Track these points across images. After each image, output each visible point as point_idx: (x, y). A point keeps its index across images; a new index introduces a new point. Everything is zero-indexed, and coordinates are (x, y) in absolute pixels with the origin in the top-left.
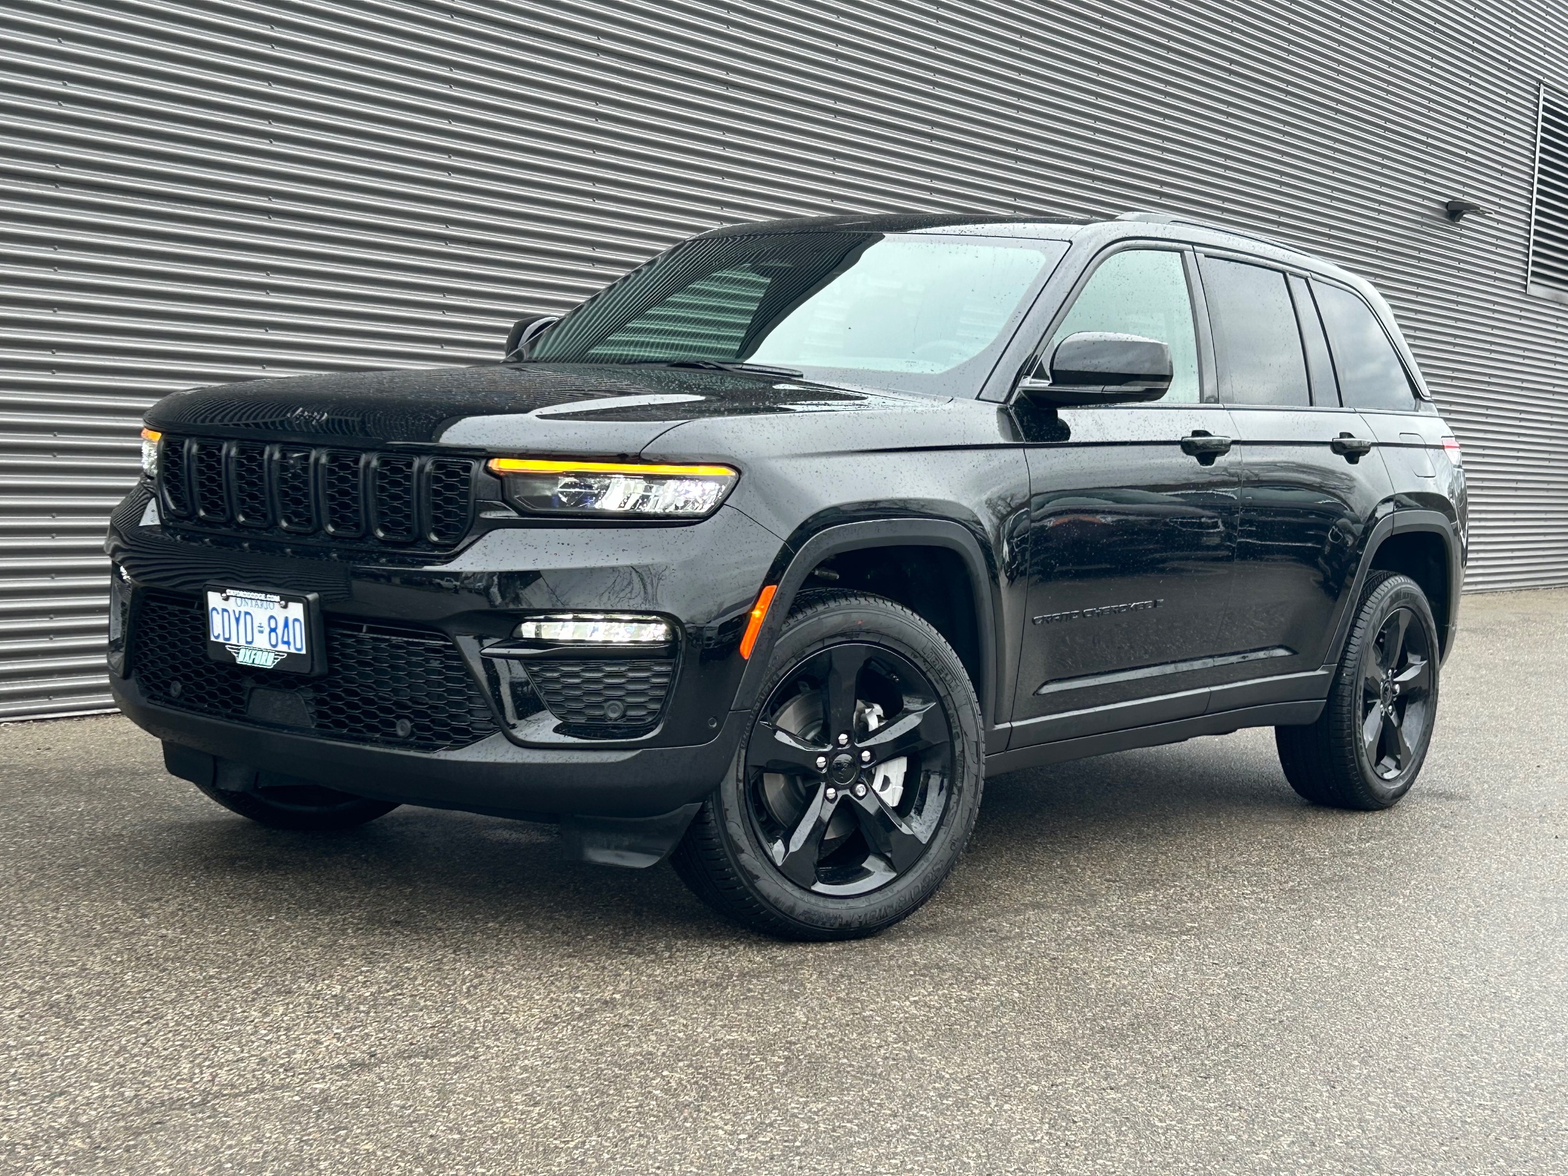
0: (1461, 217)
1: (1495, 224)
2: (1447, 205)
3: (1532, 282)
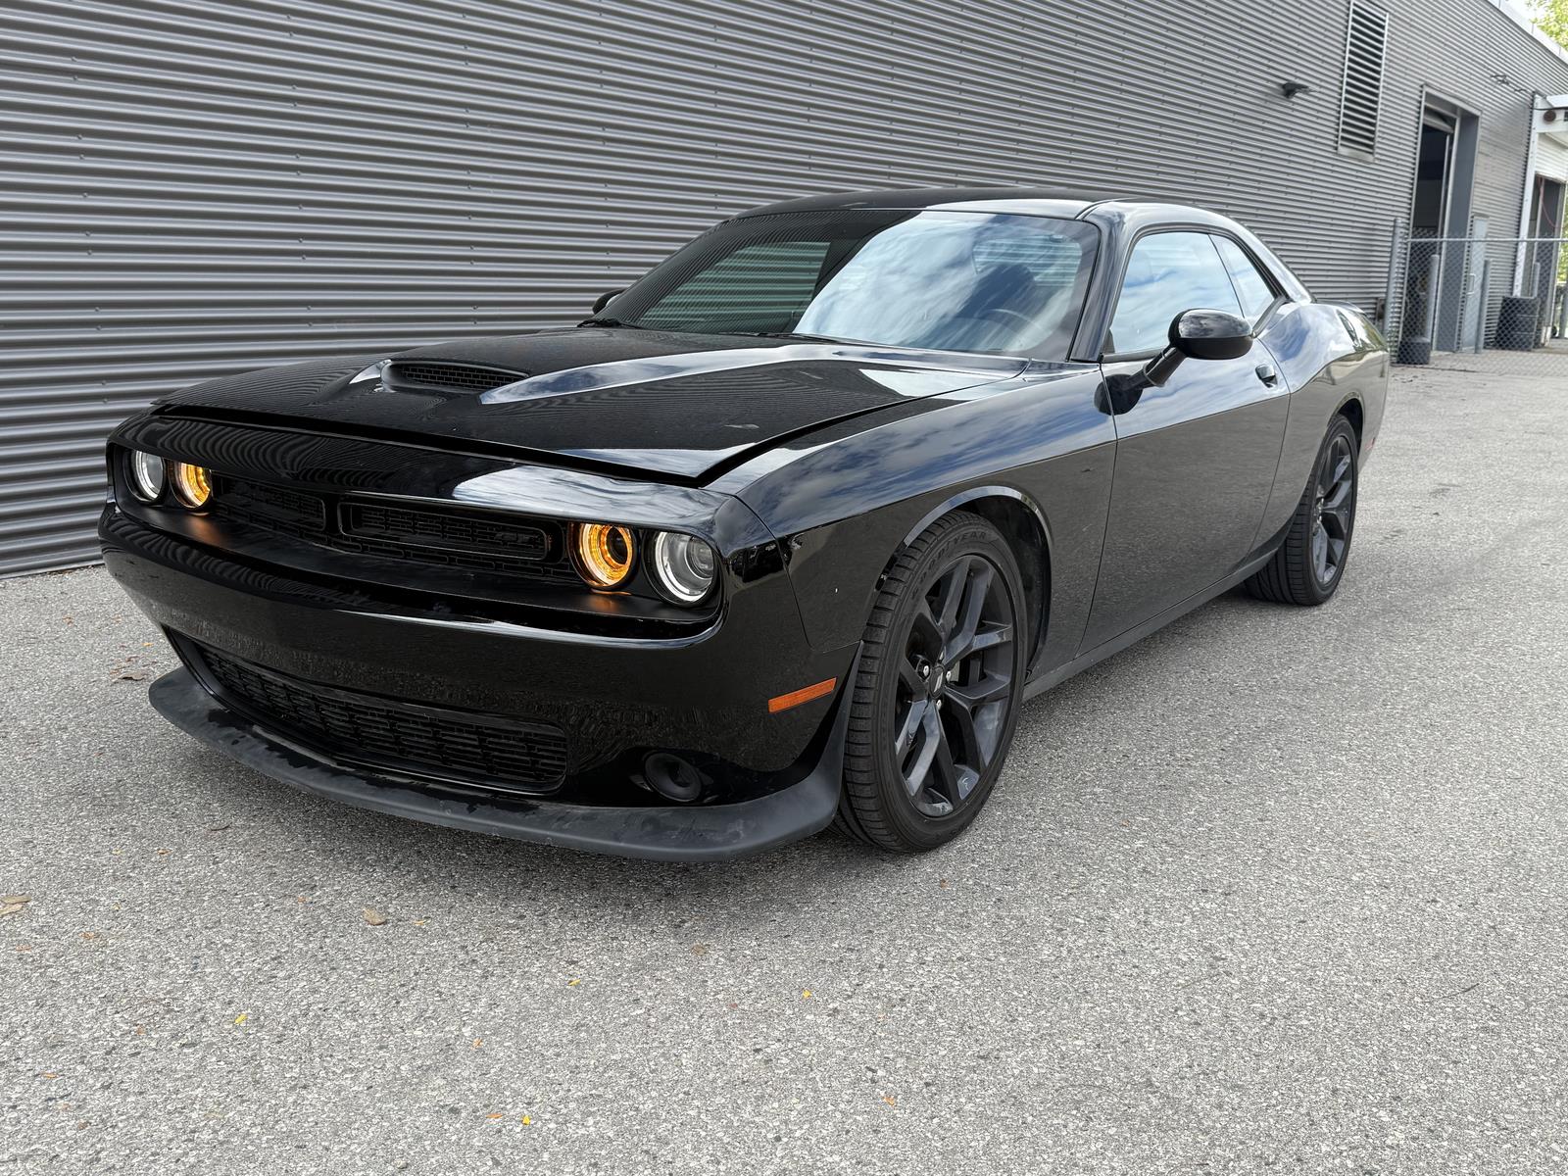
0: (1293, 95)
1: (1316, 101)
2: (1284, 86)
3: (1342, 145)
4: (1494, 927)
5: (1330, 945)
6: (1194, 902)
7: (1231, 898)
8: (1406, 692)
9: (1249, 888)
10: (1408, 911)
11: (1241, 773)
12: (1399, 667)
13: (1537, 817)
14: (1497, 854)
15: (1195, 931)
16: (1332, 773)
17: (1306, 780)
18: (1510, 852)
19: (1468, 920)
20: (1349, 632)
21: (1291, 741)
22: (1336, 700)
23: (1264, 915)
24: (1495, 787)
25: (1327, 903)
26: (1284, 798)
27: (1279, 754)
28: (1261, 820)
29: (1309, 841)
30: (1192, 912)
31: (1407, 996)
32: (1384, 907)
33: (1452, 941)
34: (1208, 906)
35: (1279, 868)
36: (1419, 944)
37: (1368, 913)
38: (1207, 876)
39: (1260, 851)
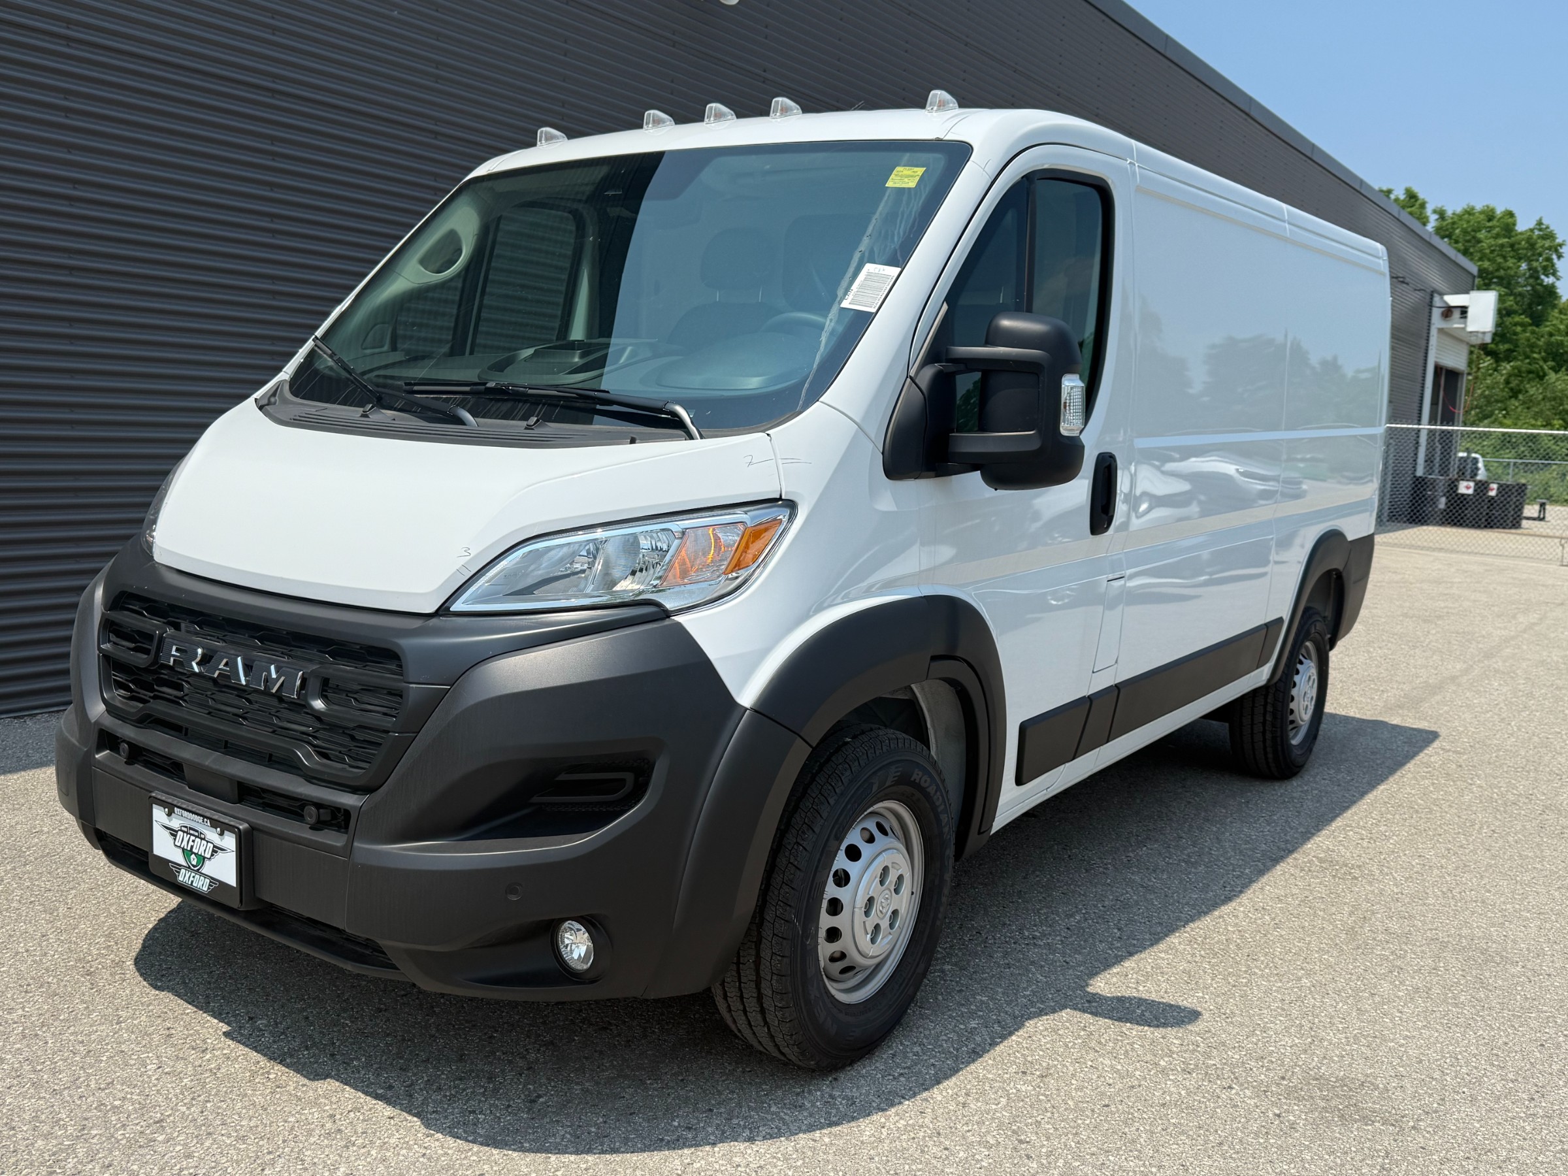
9: (1065, 1070)
15: (1007, 1113)
23: (1073, 1098)
25: (1133, 1087)
30: (1008, 1095)
34: (1024, 1088)
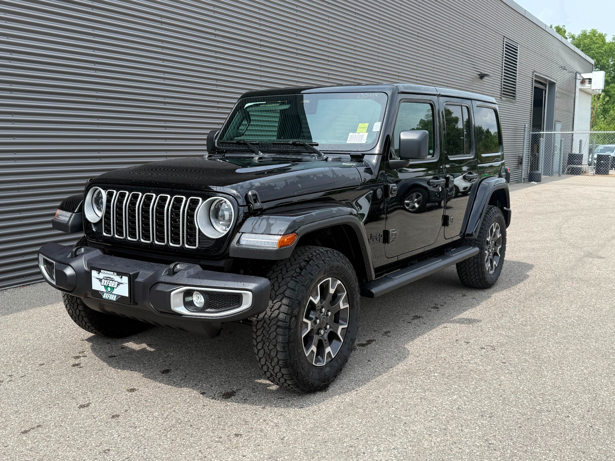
4: (591, 427)
5: (531, 436)
6: (479, 421)
7: (492, 418)
8: (548, 328)
9: (499, 414)
10: (559, 421)
11: (490, 365)
12: (544, 318)
13: (603, 380)
14: (590, 396)
15: (480, 433)
16: (524, 364)
17: (515, 367)
18: (594, 395)
19: (582, 424)
20: (523, 303)
21: (507, 351)
22: (522, 333)
23: (505, 425)
24: (586, 368)
25: (528, 419)
26: (507, 375)
27: (503, 357)
28: (500, 385)
29: (519, 393)
31: (562, 456)
32: (550, 420)
33: (576, 433)
34: (484, 422)
35: (509, 405)
36: (564, 434)
37: (544, 422)
38: (482, 410)
39: (501, 398)
